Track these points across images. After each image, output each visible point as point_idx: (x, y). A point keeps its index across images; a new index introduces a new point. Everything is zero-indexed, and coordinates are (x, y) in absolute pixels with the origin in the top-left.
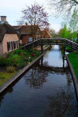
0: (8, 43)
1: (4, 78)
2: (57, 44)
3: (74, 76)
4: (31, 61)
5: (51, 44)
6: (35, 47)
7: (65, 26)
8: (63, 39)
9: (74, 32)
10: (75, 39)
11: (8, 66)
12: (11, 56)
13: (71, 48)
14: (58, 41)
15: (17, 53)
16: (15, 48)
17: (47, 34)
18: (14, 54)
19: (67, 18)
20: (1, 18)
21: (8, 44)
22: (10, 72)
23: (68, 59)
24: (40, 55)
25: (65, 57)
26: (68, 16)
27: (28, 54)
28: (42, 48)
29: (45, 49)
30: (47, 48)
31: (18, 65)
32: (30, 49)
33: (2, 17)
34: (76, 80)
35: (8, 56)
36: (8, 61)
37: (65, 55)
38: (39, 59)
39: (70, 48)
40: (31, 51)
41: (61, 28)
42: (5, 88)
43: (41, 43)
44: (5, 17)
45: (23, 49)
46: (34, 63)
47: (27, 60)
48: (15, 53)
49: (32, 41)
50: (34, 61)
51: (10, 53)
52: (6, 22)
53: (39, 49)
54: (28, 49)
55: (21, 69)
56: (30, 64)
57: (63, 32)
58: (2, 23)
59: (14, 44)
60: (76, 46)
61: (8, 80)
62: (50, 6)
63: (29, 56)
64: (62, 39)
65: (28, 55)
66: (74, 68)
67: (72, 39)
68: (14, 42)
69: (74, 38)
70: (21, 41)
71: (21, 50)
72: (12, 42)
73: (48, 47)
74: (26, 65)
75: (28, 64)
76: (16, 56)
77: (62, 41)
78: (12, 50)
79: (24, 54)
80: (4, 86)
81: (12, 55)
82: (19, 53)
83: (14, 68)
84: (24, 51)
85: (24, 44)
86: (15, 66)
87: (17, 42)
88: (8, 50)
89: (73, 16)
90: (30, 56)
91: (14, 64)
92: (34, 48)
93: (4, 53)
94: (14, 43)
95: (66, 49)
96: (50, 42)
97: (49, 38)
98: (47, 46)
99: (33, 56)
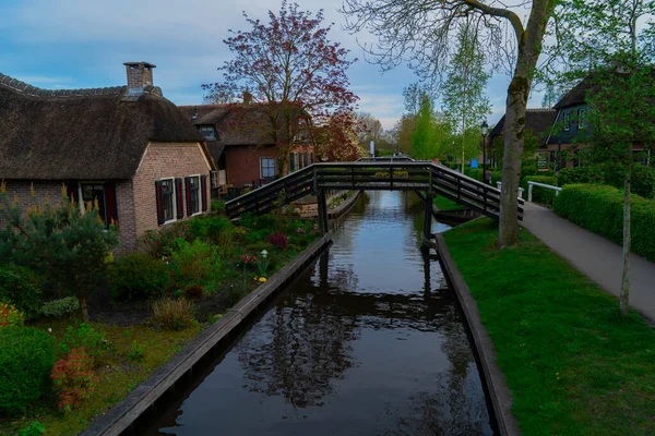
0: (158, 185)
1: (139, 357)
2: (391, 188)
3: (481, 336)
4: (271, 269)
5: (362, 189)
6: (287, 201)
7: (426, 103)
8: (421, 162)
9: (467, 133)
10: (475, 164)
11: (158, 297)
12: (176, 248)
13: (459, 202)
14: (398, 173)
15: (204, 230)
16: (192, 208)
17: (342, 139)
18: (190, 239)
19: (433, 67)
20: (129, 73)
21: (162, 192)
22: (172, 325)
23: (446, 257)
24: (313, 238)
25: (432, 246)
26: (434, 60)
27: (257, 234)
28: (322, 206)
29: (338, 209)
30: (344, 204)
31: (207, 290)
32: (267, 211)
33: (135, 65)
34: (488, 357)
35: (160, 246)
36: (161, 274)
37: (434, 236)
38: (312, 259)
39: (452, 205)
40: (271, 222)
41: (407, 112)
42: (143, 406)
43: (315, 182)
44: (149, 66)
45: (230, 212)
46: (288, 281)
47: (252, 267)
48: (193, 233)
49: (272, 173)
50: (286, 270)
51: (170, 234)
52: (150, 88)
53: (310, 209)
54: (258, 214)
55: (223, 311)
56: (266, 284)
57: (415, 129)
58: (134, 92)
59: (191, 189)
60: (479, 193)
61: (160, 369)
62: (354, 19)
63: (261, 244)
64: (414, 162)
65: (257, 240)
66: (477, 296)
67: (462, 161)
68: (188, 180)
69: (467, 158)
70: (222, 174)
71: (224, 220)
72: (178, 182)
73: (349, 201)
74: (250, 291)
75: (257, 284)
76: (200, 246)
77: (417, 171)
78: (180, 216)
79: (236, 237)
80: (142, 396)
81: (180, 241)
82: (214, 234)
83: (191, 306)
84: (237, 224)
85: (237, 191)
86: (194, 294)
87: (203, 179)
88: (161, 221)
89: (458, 58)
90: (268, 244)
91: (190, 285)
92: (284, 209)
93: (140, 232)
94: (188, 187)
95: (435, 208)
96: (361, 180)
97: (354, 158)
98: (345, 197)
99: (279, 245)
